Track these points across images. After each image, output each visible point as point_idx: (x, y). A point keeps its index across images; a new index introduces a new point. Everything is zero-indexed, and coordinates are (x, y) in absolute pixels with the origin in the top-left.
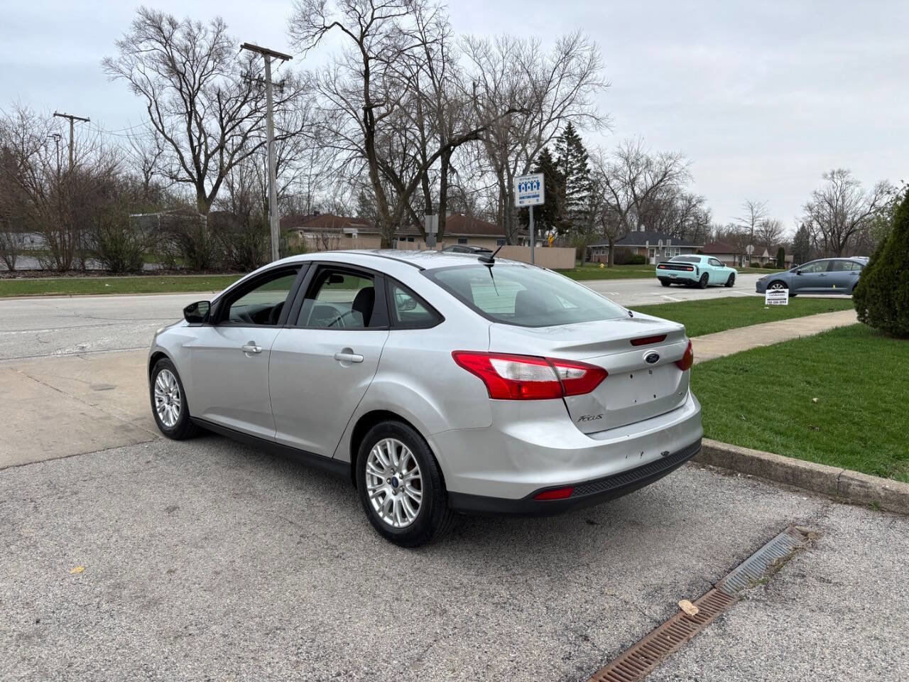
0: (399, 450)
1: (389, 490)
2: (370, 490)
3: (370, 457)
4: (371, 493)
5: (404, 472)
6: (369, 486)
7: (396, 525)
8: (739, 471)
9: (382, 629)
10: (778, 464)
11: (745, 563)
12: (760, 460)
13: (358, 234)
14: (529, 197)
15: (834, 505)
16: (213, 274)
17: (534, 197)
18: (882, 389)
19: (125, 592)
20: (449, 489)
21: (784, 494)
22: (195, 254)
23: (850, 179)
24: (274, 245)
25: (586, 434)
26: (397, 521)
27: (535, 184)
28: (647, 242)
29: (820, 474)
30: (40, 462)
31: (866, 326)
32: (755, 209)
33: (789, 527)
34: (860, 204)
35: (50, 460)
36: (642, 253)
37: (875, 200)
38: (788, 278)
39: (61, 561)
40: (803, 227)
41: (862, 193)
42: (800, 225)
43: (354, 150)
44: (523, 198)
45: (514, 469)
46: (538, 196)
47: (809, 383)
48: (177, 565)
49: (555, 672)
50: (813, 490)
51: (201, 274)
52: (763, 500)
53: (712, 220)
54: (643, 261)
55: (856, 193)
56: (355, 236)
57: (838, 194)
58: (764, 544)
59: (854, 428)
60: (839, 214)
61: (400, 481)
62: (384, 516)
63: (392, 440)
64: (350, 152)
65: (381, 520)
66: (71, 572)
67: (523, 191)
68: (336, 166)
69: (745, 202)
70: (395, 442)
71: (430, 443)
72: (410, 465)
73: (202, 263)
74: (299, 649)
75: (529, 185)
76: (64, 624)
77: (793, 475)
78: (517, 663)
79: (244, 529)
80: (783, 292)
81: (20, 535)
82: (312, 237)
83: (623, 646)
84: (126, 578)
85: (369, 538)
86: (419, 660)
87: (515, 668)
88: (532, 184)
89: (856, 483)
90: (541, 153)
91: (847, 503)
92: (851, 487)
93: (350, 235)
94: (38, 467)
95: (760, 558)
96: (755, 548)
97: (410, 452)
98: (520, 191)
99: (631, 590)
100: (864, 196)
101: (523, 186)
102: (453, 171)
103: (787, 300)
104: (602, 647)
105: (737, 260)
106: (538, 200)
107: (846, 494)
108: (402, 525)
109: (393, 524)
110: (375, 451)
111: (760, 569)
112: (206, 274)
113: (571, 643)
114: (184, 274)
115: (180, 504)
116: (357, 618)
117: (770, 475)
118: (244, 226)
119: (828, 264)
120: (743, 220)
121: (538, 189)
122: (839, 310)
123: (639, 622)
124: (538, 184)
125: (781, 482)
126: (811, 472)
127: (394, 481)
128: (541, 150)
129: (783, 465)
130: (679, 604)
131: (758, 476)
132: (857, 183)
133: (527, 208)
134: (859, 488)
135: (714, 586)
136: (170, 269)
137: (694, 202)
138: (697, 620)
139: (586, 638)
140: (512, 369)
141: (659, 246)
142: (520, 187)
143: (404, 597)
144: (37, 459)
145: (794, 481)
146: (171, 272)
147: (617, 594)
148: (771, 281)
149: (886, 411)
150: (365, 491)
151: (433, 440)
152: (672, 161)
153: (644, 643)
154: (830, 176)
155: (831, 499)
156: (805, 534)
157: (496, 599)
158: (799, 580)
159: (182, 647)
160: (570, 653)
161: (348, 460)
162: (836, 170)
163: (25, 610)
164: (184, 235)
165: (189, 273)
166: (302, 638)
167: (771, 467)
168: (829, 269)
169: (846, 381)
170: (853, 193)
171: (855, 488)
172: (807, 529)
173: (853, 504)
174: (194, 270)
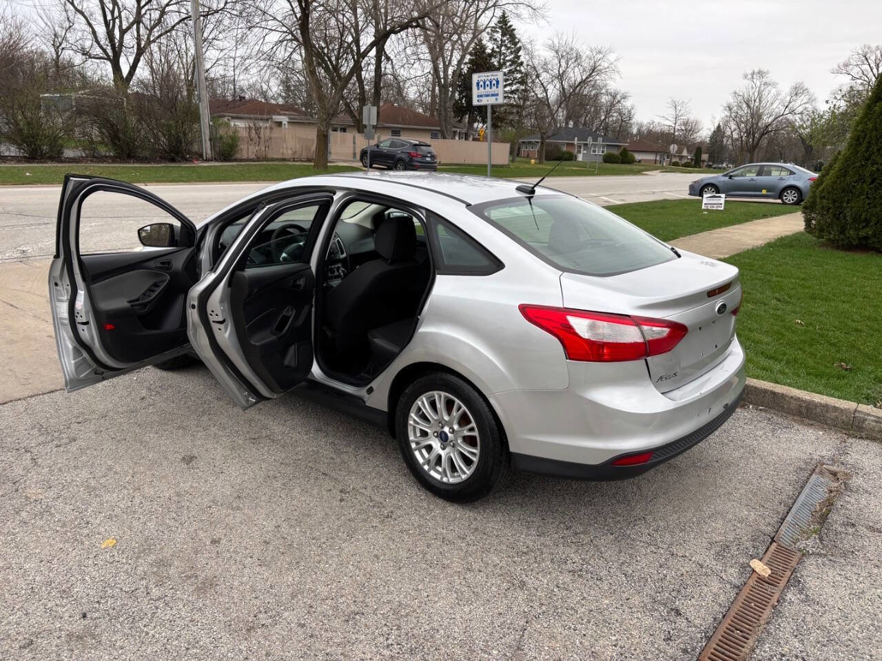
0: (449, 405)
1: (436, 444)
2: (413, 442)
3: (414, 408)
4: (413, 446)
5: (456, 427)
6: (412, 438)
7: (445, 480)
8: (751, 403)
9: (466, 609)
10: (792, 397)
11: (793, 510)
12: (774, 393)
13: (288, 122)
14: (487, 96)
15: (850, 440)
16: (141, 163)
17: (493, 95)
18: (846, 306)
19: (172, 571)
20: (512, 449)
21: (800, 427)
22: (119, 141)
23: (768, 80)
24: (205, 134)
25: (662, 394)
26: (446, 476)
27: (494, 82)
28: (576, 138)
29: (835, 409)
30: (20, 399)
31: (810, 237)
32: (679, 108)
33: (816, 467)
34: (775, 106)
35: (31, 397)
36: (570, 150)
37: (790, 102)
38: (720, 182)
39: (86, 531)
40: (719, 126)
41: (778, 94)
42: (716, 125)
43: (284, 32)
44: (481, 96)
45: (590, 433)
46: (497, 95)
47: (779, 300)
48: (219, 532)
49: (663, 657)
50: (826, 424)
51: (127, 162)
52: (784, 435)
53: (635, 117)
54: (571, 157)
55: (772, 95)
56: (285, 124)
57: (756, 94)
58: (802, 488)
59: (833, 349)
60: (756, 115)
61: (449, 435)
62: (430, 470)
63: (443, 394)
64: (280, 34)
65: (427, 473)
66: (103, 547)
67: (482, 89)
68: (266, 48)
69: (669, 100)
70: (446, 397)
71: (492, 401)
72: (464, 420)
73: (127, 152)
74: (387, 639)
75: (488, 83)
76: (117, 618)
77: (808, 409)
78: (621, 648)
79: (278, 485)
80: (720, 197)
81: (27, 498)
82: (243, 126)
83: (715, 619)
84: (167, 553)
85: (412, 492)
86: (519, 649)
87: (622, 654)
88: (491, 82)
89: (872, 418)
90: (476, 43)
91: (861, 438)
92: (867, 422)
93: (280, 124)
94: (20, 406)
95: (803, 505)
96: (796, 493)
97: (464, 408)
98: (478, 89)
99: (698, 551)
100: (779, 97)
101: (481, 83)
102: (388, 59)
103: (723, 206)
104: (697, 622)
105: (658, 158)
106: (496, 99)
107: (860, 429)
108: (452, 480)
109: (442, 478)
110: (420, 403)
111: (806, 516)
112: (134, 163)
113: (665, 620)
114: (109, 163)
115: (195, 452)
116: (435, 595)
117: (783, 407)
118: (171, 112)
119: (758, 168)
120: (667, 119)
121: (497, 87)
122: (771, 216)
123: (720, 588)
124: (498, 82)
125: (794, 415)
126: (826, 406)
127: (443, 435)
128: (476, 41)
129: (798, 399)
130: (751, 564)
131: (770, 408)
132: (774, 85)
133: (486, 107)
134: (874, 424)
135: (773, 541)
136: (94, 156)
137: (618, 97)
138: (771, 581)
139: (678, 613)
140: (592, 327)
141: (588, 142)
142: (478, 84)
143: (476, 566)
144: (17, 396)
145: (808, 415)
146: (95, 160)
147: (687, 555)
149: (857, 330)
150: (407, 443)
151: (497, 399)
152: (601, 56)
153: (732, 613)
154: (750, 76)
155: (846, 434)
156: (834, 474)
157: (569, 566)
158: (851, 530)
159: (259, 642)
160: (669, 632)
161: (385, 409)
162: (756, 70)
163: (65, 601)
164: (108, 121)
165: (114, 162)
166: (386, 625)
167: (785, 400)
168: (759, 174)
169: (813, 298)
170: (769, 94)
171: (870, 422)
172: (834, 468)
173: (867, 438)
174: (120, 158)
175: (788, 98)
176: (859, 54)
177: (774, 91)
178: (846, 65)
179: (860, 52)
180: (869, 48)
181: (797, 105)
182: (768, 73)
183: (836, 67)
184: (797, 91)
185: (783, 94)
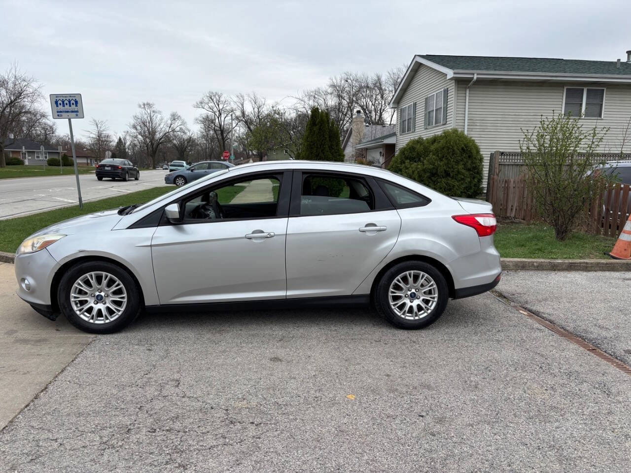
23: (154, 109)
32: (99, 125)
34: (162, 126)
37: (171, 124)
55: (158, 119)
57: (149, 118)
69: (92, 120)
100: (163, 121)
105: (89, 162)
132: (160, 112)
148: (175, 176)
152: (25, 83)
154: (143, 106)
162: (146, 103)
170: (157, 119)
175: (169, 122)
176: (207, 96)
177: (159, 116)
178: (201, 103)
179: (208, 95)
180: (212, 93)
181: (175, 126)
182: (153, 105)
183: (195, 104)
184: (174, 117)
185: (165, 119)
